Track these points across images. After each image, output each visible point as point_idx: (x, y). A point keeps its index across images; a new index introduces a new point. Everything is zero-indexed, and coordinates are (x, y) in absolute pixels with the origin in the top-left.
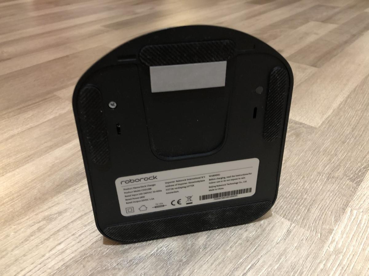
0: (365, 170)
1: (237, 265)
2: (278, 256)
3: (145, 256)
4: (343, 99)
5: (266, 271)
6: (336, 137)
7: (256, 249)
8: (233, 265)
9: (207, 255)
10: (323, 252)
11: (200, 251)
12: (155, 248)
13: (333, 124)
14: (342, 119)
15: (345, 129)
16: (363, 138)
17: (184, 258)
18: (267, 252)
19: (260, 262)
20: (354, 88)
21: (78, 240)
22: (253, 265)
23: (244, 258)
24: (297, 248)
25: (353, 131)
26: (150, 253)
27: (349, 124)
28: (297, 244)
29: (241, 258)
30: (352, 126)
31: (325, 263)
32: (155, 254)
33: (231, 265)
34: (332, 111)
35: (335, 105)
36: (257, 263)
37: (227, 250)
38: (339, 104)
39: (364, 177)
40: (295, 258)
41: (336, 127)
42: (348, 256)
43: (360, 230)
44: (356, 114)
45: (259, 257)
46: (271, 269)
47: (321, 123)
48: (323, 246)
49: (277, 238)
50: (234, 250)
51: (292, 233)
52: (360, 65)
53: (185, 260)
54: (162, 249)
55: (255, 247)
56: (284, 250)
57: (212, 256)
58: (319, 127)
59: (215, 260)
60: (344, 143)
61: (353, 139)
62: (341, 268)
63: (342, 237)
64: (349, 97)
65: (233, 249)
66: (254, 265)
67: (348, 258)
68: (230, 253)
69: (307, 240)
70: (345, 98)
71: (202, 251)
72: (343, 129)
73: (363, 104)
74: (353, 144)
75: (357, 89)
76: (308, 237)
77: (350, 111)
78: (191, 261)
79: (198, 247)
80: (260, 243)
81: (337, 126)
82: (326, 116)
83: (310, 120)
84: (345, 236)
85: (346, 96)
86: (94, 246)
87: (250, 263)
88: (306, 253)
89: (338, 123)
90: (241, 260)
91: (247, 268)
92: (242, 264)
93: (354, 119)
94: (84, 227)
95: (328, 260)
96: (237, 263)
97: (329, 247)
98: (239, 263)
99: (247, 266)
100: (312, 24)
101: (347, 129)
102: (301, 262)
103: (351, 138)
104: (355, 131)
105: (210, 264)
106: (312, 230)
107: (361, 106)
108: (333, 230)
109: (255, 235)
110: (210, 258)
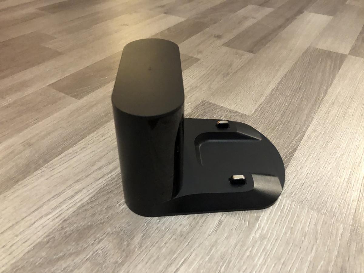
0: (290, 156)
1: (171, 261)
2: (210, 248)
3: (80, 262)
4: (275, 86)
5: (198, 264)
6: (267, 124)
7: (189, 243)
8: (167, 261)
9: (142, 254)
10: (250, 239)
11: (135, 250)
12: (90, 252)
13: (265, 112)
14: (273, 106)
15: (275, 116)
16: (290, 124)
17: (120, 259)
18: (200, 245)
19: (193, 255)
20: (285, 74)
21: (9, 253)
22: (185, 260)
23: (178, 253)
24: (227, 238)
25: (282, 117)
26: (85, 257)
27: (279, 110)
28: (227, 234)
29: (174, 253)
30: (281, 113)
31: (251, 250)
32: (91, 258)
33: (165, 261)
34: (264, 98)
35: (268, 92)
36: (190, 257)
37: (162, 247)
38: (272, 91)
39: (289, 163)
40: (225, 247)
41: (267, 115)
42: (272, 241)
43: (283, 215)
44: (285, 101)
45: (192, 250)
46: (203, 261)
47: (254, 110)
48: (250, 234)
49: (209, 231)
50: (169, 246)
51: (223, 224)
52: (291, 50)
53: (121, 261)
54: (98, 251)
55: (189, 241)
56: (215, 241)
57: (147, 255)
58: (252, 115)
59: (150, 259)
60: (273, 129)
61: (281, 126)
62: (265, 253)
63: (267, 223)
64: (280, 83)
65: (167, 245)
66: (187, 259)
67: (272, 243)
68: (164, 250)
69: (236, 229)
70: (276, 84)
71: (138, 250)
72: (273, 116)
73: (292, 90)
74: (282, 130)
75: (288, 74)
76: (237, 226)
77: (281, 97)
78: (127, 262)
79: (133, 247)
80: (193, 237)
81: (268, 113)
82: (258, 104)
83: (244, 108)
84: (269, 221)
85: (278, 82)
86: (26, 257)
87: (183, 258)
88: (235, 242)
89: (269, 110)
90: (175, 256)
91: (180, 263)
92: (175, 259)
93: (284, 105)
94: (16, 237)
95: (253, 246)
96: (171, 259)
97: (256, 234)
98: (172, 258)
99: (180, 261)
100: (250, 7)
101: (277, 116)
102: (230, 251)
103: (280, 125)
104: (284, 117)
105: (145, 263)
106: (241, 219)
107: (290, 92)
108: (260, 217)
109: (188, 229)
110: (145, 256)
